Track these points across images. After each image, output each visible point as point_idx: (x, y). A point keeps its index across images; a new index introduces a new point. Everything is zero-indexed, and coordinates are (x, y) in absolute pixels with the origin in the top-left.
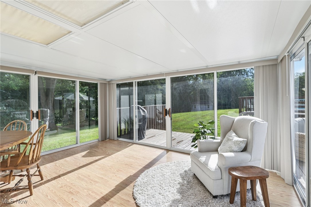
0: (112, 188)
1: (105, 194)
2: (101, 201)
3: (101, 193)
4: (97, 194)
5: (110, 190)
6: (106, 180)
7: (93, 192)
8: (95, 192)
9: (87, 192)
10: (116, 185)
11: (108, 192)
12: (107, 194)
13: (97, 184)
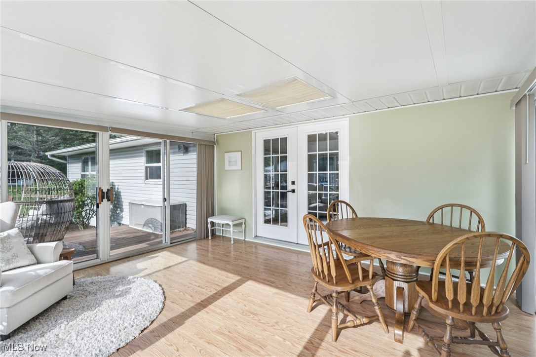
0: (190, 319)
1: (202, 311)
2: (207, 303)
3: (208, 313)
4: (213, 311)
5: (194, 317)
6: (200, 338)
7: (220, 314)
8: (217, 313)
9: (230, 314)
10: (183, 326)
11: (197, 314)
12: (200, 311)
13: (217, 327)
